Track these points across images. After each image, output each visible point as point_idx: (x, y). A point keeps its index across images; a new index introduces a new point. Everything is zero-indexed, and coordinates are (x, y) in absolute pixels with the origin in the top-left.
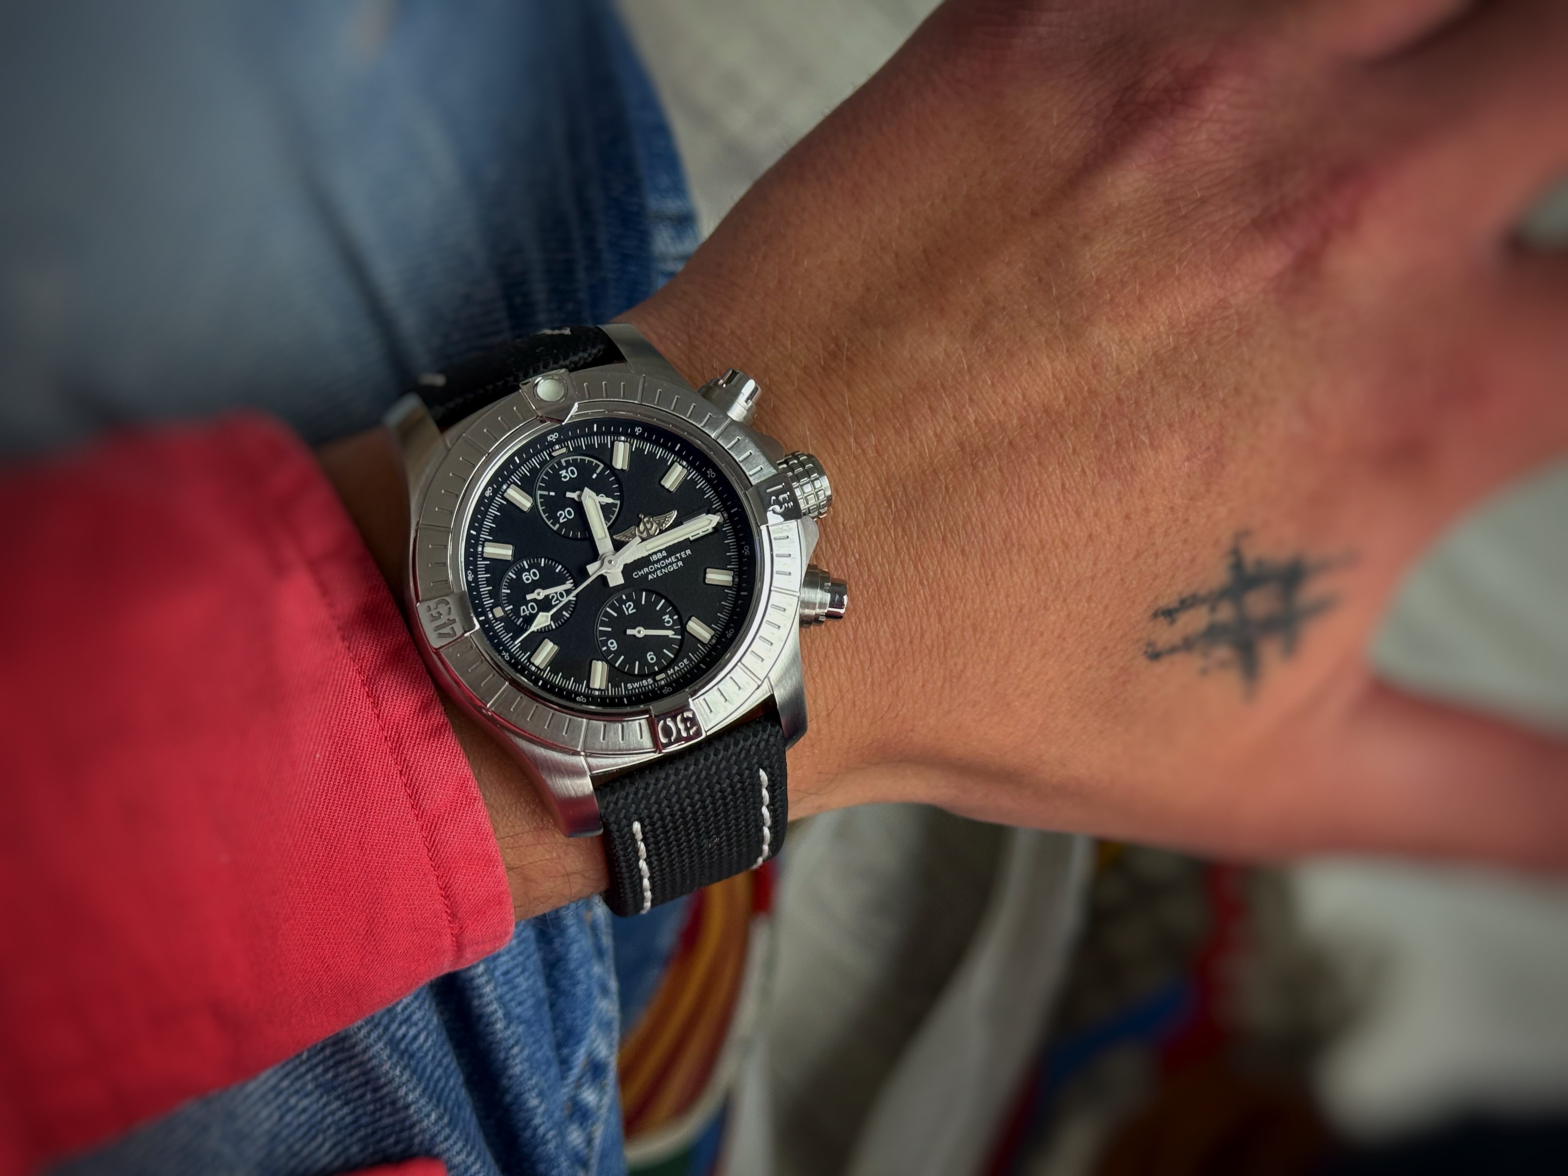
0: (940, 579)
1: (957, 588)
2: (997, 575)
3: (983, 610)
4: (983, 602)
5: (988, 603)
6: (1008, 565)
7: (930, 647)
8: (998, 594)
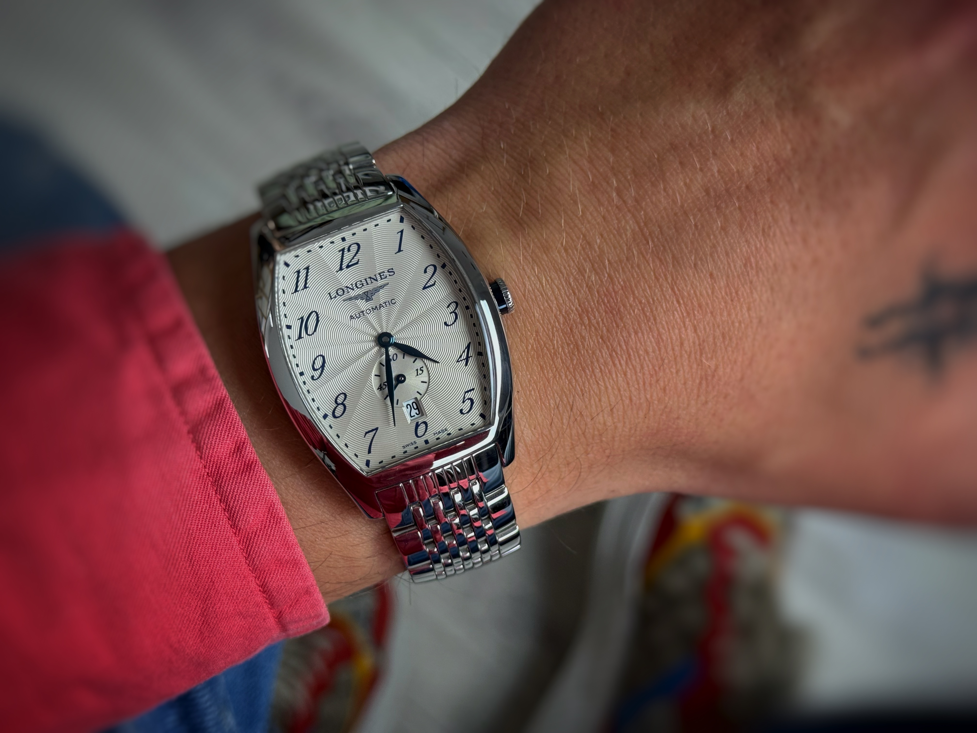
0: (693, 298)
1: (707, 304)
2: (740, 293)
3: (730, 322)
4: (729, 315)
5: (734, 316)
6: (749, 284)
7: (688, 353)
8: (741, 308)
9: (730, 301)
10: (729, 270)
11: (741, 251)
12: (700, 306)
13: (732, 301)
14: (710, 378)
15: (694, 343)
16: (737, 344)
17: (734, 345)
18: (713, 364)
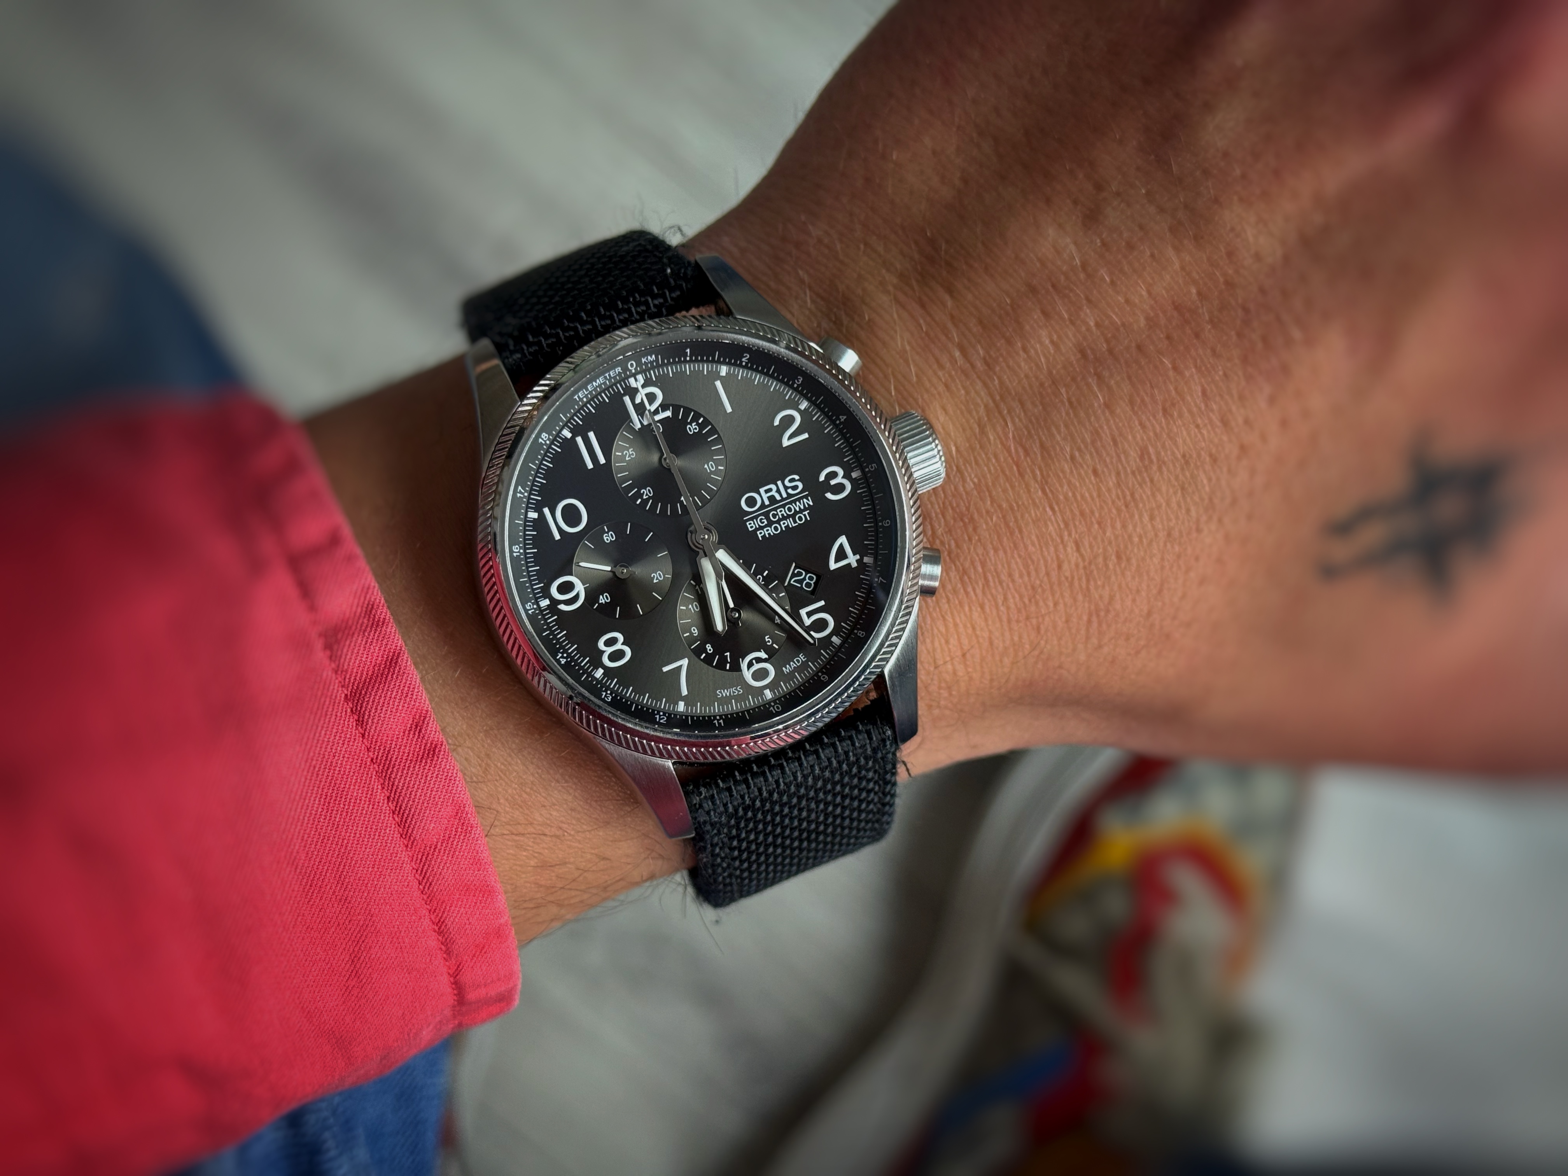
0: (1072, 503)
1: (1092, 512)
2: (1137, 496)
3: (1126, 537)
4: (1124, 526)
5: (1130, 527)
6: (1149, 484)
7: (1070, 579)
8: (1141, 516)
9: (1123, 508)
10: (1120, 467)
11: (1134, 437)
12: (1082, 514)
13: (1127, 506)
14: (1102, 614)
15: (1077, 565)
16: (1138, 566)
17: (1133, 569)
18: (1106, 593)
